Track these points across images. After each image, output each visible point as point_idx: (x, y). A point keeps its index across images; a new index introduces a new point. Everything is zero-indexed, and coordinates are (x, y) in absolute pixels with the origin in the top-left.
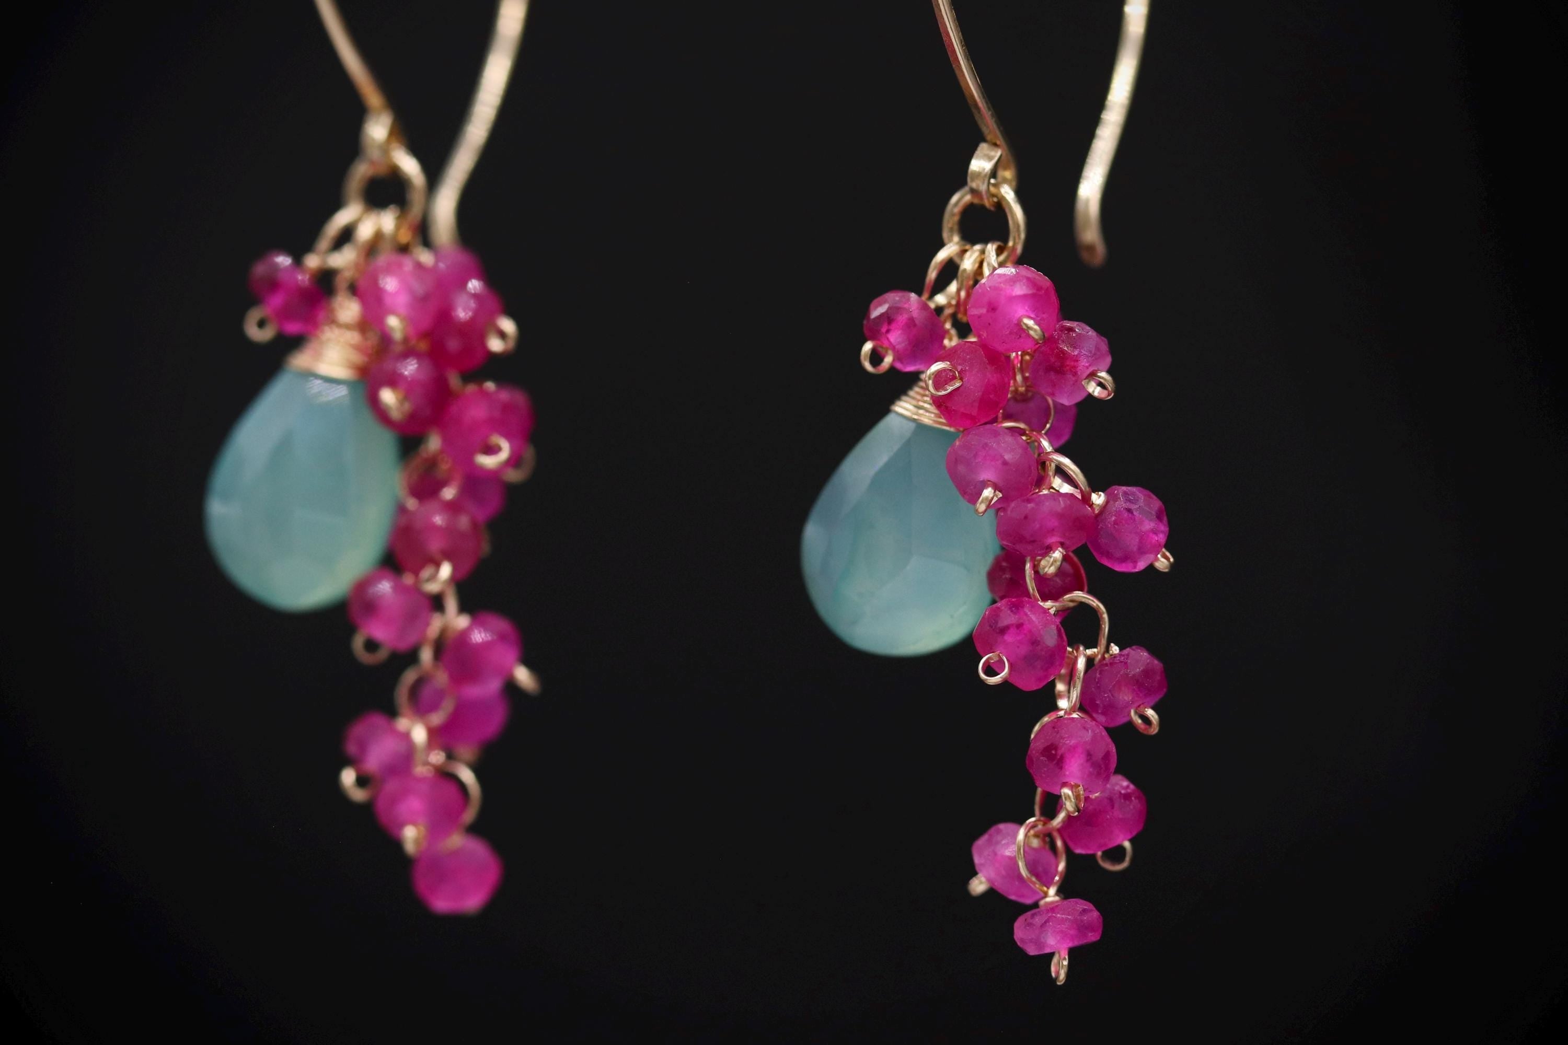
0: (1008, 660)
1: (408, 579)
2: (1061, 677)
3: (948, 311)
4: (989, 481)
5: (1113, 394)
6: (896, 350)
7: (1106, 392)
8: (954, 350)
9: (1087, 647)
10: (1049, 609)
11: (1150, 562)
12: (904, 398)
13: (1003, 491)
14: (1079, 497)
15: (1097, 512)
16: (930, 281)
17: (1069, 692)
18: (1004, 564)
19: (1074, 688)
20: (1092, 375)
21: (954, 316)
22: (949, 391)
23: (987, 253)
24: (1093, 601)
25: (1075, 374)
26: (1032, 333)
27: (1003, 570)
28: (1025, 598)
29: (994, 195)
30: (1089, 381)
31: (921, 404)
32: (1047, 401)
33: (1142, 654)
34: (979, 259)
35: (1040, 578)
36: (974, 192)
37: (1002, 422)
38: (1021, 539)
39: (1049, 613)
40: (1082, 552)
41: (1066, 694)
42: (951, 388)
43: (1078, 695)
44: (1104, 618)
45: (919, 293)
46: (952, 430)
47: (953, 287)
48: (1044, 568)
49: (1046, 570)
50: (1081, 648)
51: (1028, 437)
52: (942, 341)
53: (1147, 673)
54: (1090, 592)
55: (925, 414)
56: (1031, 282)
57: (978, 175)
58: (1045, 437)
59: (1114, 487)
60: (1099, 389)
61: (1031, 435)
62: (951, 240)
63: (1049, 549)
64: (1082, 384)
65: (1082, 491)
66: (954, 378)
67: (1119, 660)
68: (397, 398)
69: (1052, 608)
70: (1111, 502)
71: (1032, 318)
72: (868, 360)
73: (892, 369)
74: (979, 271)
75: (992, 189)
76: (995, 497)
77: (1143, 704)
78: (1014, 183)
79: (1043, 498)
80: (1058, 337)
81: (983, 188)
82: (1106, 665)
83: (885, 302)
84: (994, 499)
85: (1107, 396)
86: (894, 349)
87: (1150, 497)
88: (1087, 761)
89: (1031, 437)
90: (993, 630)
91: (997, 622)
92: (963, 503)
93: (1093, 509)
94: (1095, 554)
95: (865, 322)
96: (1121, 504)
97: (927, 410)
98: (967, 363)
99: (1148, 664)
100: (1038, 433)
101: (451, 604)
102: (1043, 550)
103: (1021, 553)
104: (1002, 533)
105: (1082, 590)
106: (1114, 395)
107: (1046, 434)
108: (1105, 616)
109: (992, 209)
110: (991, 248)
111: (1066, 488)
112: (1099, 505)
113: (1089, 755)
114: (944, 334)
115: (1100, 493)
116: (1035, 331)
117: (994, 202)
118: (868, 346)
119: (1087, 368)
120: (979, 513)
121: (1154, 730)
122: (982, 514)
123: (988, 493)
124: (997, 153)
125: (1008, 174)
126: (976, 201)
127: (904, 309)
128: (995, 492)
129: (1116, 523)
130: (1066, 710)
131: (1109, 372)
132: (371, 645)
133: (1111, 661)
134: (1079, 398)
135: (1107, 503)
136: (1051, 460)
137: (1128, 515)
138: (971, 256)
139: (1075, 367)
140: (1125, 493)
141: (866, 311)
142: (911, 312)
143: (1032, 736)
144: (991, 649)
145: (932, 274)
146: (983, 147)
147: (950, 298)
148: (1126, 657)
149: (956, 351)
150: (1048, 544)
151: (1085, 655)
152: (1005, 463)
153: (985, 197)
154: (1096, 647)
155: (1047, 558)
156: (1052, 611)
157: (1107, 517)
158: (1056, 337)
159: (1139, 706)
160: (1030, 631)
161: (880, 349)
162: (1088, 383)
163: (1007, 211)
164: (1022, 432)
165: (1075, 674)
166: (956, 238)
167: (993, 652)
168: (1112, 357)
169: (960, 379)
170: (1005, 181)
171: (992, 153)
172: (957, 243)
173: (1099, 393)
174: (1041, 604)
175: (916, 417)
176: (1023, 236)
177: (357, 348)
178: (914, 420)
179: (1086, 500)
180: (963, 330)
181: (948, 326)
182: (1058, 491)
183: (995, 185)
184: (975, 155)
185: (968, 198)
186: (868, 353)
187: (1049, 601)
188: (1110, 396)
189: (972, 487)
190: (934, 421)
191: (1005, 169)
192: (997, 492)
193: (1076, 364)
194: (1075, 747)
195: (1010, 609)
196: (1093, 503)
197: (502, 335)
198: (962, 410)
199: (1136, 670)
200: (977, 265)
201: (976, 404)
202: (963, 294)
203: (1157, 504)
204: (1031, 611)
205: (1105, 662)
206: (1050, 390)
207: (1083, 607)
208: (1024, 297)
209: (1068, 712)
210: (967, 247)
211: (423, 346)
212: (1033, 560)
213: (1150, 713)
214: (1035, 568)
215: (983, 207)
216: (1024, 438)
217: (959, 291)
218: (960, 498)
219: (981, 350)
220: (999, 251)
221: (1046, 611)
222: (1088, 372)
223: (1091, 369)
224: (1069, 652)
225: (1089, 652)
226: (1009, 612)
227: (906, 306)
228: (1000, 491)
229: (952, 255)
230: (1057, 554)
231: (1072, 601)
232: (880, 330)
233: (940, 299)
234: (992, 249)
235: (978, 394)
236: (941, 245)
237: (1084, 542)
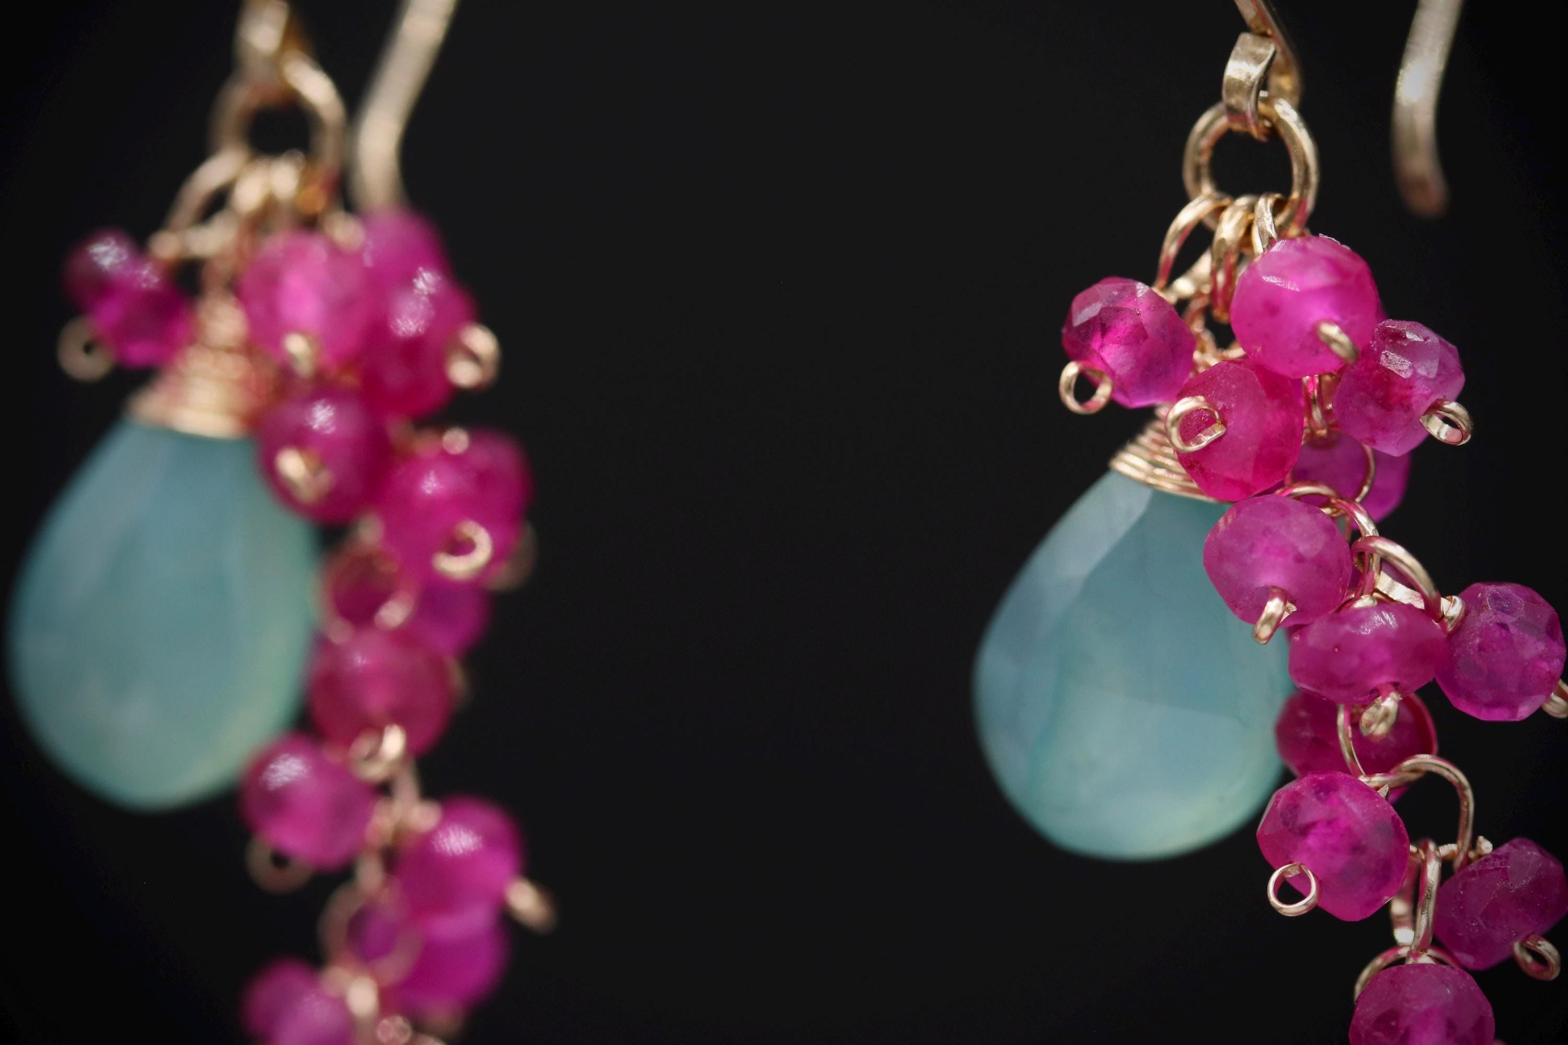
0: (1314, 875)
1: (333, 756)
2: (1401, 894)
3: (1197, 305)
4: (1274, 587)
5: (1469, 437)
6: (1117, 377)
7: (1458, 432)
8: (1212, 373)
9: (1440, 843)
10: (1377, 788)
11: (1537, 707)
12: (1132, 448)
13: (1298, 602)
14: (1420, 605)
15: (1450, 628)
16: (1168, 258)
17: (1414, 913)
18: (1303, 714)
19: (1423, 911)
20: (1435, 408)
21: (1207, 312)
22: (1204, 444)
23: (1257, 213)
24: (1448, 770)
25: (1408, 408)
26: (1335, 347)
27: (1301, 723)
28: (1340, 773)
29: (1264, 117)
30: (1431, 416)
31: (1160, 459)
32: (1364, 452)
33: (1529, 853)
34: (1245, 223)
35: (1361, 741)
36: (1233, 112)
37: (1291, 487)
38: (1332, 681)
39: (1378, 797)
40: (1430, 693)
41: (1407, 919)
42: (1209, 438)
43: (1431, 920)
44: (1465, 797)
45: (1149, 282)
46: (1211, 500)
47: (1204, 265)
48: (1369, 725)
49: (1373, 727)
50: (1432, 846)
51: (1335, 510)
52: (1192, 356)
53: (1538, 885)
54: (1442, 755)
55: (1167, 476)
56: (1335, 266)
57: (1239, 87)
58: (1361, 508)
59: (1475, 585)
60: (1447, 427)
61: (1339, 506)
62: (1199, 190)
63: (1375, 694)
64: (1420, 422)
65: (1424, 597)
66: (1211, 421)
67: (1493, 865)
68: (307, 464)
69: (1382, 786)
70: (1473, 613)
71: (1337, 323)
72: (1072, 393)
73: (1112, 403)
74: (1246, 240)
75: (1262, 107)
76: (1286, 612)
77: (1533, 933)
78: (1296, 99)
79: (1363, 614)
80: (1378, 349)
81: (1248, 106)
82: (1473, 874)
83: (1096, 299)
84: (1285, 614)
85: (1460, 439)
86: (1112, 374)
87: (1534, 601)
88: (1448, 1036)
89: (1338, 510)
90: (1290, 830)
91: (1295, 817)
92: (1233, 619)
93: (1444, 626)
94: (1449, 695)
95: (1064, 330)
96: (1488, 616)
97: (1170, 470)
98: (1233, 396)
99: (1540, 870)
100: (1348, 502)
101: (407, 788)
102: (1366, 695)
103: (1328, 699)
104: (1296, 669)
105: (1428, 751)
106: (1471, 437)
107: (1361, 503)
108: (1469, 793)
109: (1263, 139)
110: (1264, 204)
111: (1401, 593)
112: (1452, 618)
113: (1451, 1026)
114: (1192, 343)
115: (1454, 597)
116: (1341, 344)
117: (1266, 127)
118: (1071, 370)
119: (1427, 397)
120: (1261, 640)
121: (1555, 973)
122: (1265, 642)
123: (1274, 607)
124: (1268, 50)
125: (1286, 82)
126: (1237, 127)
127: (1126, 310)
128: (1285, 604)
129: (1481, 648)
130: (1410, 946)
131: (1460, 400)
132: (280, 860)
133: (1480, 867)
134: (1415, 441)
135: (1466, 612)
136: (1373, 551)
137: (1501, 634)
138: (1231, 217)
139: (1408, 397)
140: (1495, 597)
141: (1065, 314)
142: (1138, 315)
143: (1358, 988)
144: (1287, 857)
145: (1171, 248)
146: (1245, 41)
147: (1199, 283)
148: (1503, 860)
149: (1214, 377)
150: (1374, 686)
151: (1438, 858)
152: (1300, 559)
153: (1251, 122)
154: (1453, 840)
155: (1372, 709)
156: (1383, 792)
157: (1468, 639)
158: (1376, 350)
159: (1527, 937)
160: (1349, 829)
161: (1090, 373)
162: (1428, 420)
163: (1288, 141)
164: (1323, 501)
165: (1423, 891)
166: (1207, 189)
167: (1290, 862)
168: (1466, 376)
169: (1222, 423)
170: (1281, 93)
171: (1261, 51)
172: (1209, 197)
173: (1446, 434)
174: (1363, 779)
175: (1151, 481)
176: (1314, 179)
177: (244, 383)
178: (1149, 485)
179: (1432, 610)
180: (1224, 337)
181: (1197, 327)
182: (1386, 596)
183: (1266, 101)
184: (1233, 53)
185: (1223, 122)
186: (1071, 380)
187: (1378, 774)
188: (1466, 439)
189: (1247, 598)
190: (1181, 486)
191: (1282, 73)
192: (1289, 604)
193: (1408, 392)
194: (1428, 1013)
195: (1317, 793)
196: (1443, 616)
197: (474, 357)
198: (1228, 474)
199: (1520, 882)
200: (1242, 232)
201: (1250, 464)
202: (1221, 278)
203: (1546, 612)
204: (1349, 796)
205: (1470, 869)
206: (1367, 435)
207: (1431, 779)
208: (1323, 291)
209: (1414, 952)
210: (1226, 201)
211: (350, 380)
212: (1348, 708)
213: (1546, 947)
214: (1354, 722)
215: (1247, 137)
216: (1327, 511)
217: (1213, 273)
218: (1229, 612)
219: (1254, 375)
220: (1277, 209)
221: (1371, 793)
222: (1428, 404)
223: (1433, 399)
224: (1413, 854)
225: (1446, 850)
226: (1314, 800)
227: (1130, 306)
228: (1293, 602)
229: (1202, 216)
230: (1390, 703)
231: (1414, 771)
232: (1089, 345)
233: (1184, 286)
234: (1266, 209)
235: (1252, 449)
236: (1183, 200)
237: (1431, 679)
